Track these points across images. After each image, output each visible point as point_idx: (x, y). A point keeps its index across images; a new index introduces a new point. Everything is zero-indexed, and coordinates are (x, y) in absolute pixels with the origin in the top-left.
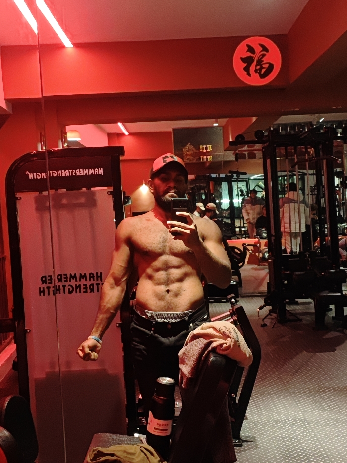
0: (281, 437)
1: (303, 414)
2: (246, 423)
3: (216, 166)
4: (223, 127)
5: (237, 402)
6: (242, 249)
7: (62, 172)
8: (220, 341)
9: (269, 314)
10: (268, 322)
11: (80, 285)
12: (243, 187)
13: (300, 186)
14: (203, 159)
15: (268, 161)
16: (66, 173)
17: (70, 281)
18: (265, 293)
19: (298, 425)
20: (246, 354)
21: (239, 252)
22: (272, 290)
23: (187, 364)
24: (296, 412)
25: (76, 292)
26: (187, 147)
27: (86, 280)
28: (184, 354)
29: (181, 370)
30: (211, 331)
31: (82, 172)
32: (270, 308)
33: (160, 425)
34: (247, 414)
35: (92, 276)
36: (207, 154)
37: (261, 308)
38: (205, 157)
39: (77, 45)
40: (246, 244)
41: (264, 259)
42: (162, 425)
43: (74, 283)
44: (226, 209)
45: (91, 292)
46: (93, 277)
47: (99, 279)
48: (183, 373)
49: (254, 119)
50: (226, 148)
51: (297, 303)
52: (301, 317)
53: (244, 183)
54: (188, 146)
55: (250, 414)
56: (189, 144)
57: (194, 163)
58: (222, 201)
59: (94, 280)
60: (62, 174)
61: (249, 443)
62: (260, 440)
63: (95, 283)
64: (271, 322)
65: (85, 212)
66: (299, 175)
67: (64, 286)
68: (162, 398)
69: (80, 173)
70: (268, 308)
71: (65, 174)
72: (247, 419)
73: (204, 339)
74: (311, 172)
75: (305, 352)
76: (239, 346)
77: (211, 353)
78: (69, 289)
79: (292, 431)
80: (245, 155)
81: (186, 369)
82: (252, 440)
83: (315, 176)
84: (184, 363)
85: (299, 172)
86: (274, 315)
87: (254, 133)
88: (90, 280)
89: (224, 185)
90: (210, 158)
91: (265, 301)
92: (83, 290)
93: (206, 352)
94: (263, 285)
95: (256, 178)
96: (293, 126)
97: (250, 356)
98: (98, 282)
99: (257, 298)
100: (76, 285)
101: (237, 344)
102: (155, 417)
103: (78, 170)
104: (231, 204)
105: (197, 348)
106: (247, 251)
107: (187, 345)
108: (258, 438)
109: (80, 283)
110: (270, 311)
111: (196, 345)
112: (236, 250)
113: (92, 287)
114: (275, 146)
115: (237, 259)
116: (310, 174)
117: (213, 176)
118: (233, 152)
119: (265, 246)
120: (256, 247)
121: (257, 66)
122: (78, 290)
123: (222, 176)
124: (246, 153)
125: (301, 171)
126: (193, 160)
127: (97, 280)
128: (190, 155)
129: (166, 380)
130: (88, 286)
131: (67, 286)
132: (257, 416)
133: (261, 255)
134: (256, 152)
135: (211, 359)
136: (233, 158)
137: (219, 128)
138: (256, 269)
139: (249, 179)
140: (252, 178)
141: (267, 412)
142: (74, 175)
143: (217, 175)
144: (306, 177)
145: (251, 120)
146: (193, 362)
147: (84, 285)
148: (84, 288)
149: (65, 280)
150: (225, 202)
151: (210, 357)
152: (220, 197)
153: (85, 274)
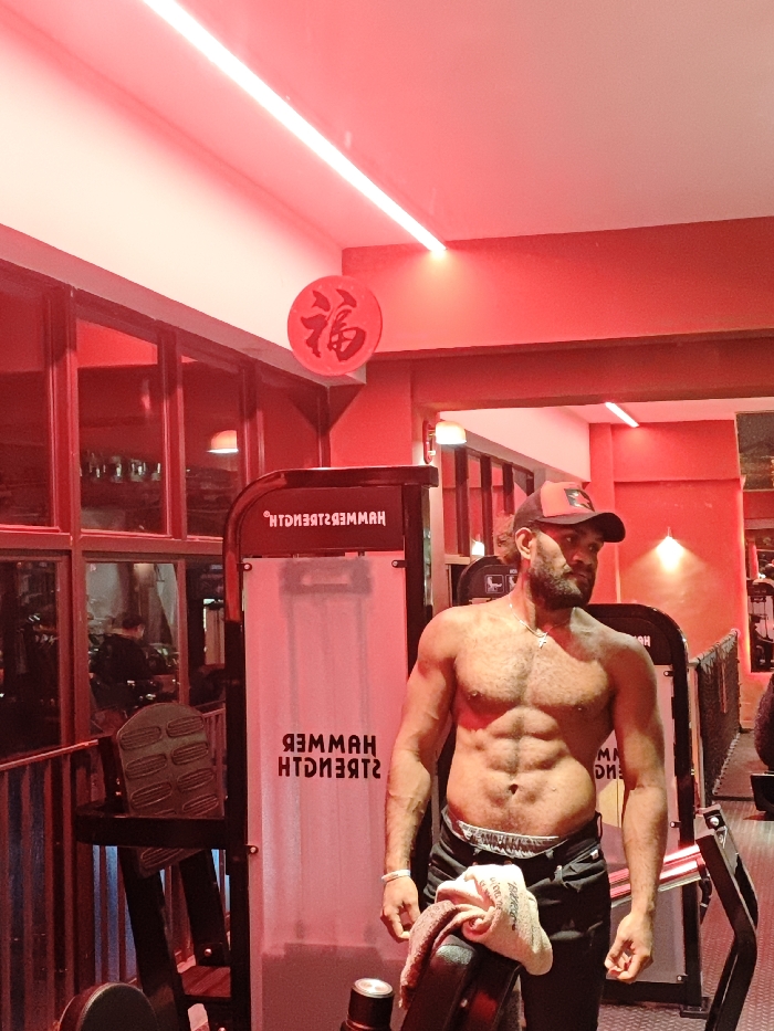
7: (303, 518)
8: (472, 911)
11: (329, 760)
16: (312, 520)
17: (310, 750)
35: (354, 742)
43: (316, 754)
45: (351, 777)
46: (357, 745)
47: (370, 749)
59: (358, 752)
60: (303, 522)
63: (361, 756)
65: (347, 604)
67: (297, 760)
68: (361, 1026)
69: (340, 521)
71: (310, 522)
73: (453, 901)
76: (514, 925)
78: (307, 767)
88: (350, 752)
92: (334, 772)
93: (442, 933)
97: (541, 951)
98: (366, 756)
100: (321, 759)
101: (507, 922)
103: (336, 514)
109: (330, 755)
113: (353, 766)
127: (366, 752)
129: (372, 988)
130: (346, 764)
131: (303, 759)
135: (440, 950)
142: (328, 524)
147: (338, 760)
148: (338, 768)
149: (300, 746)
153: (341, 737)
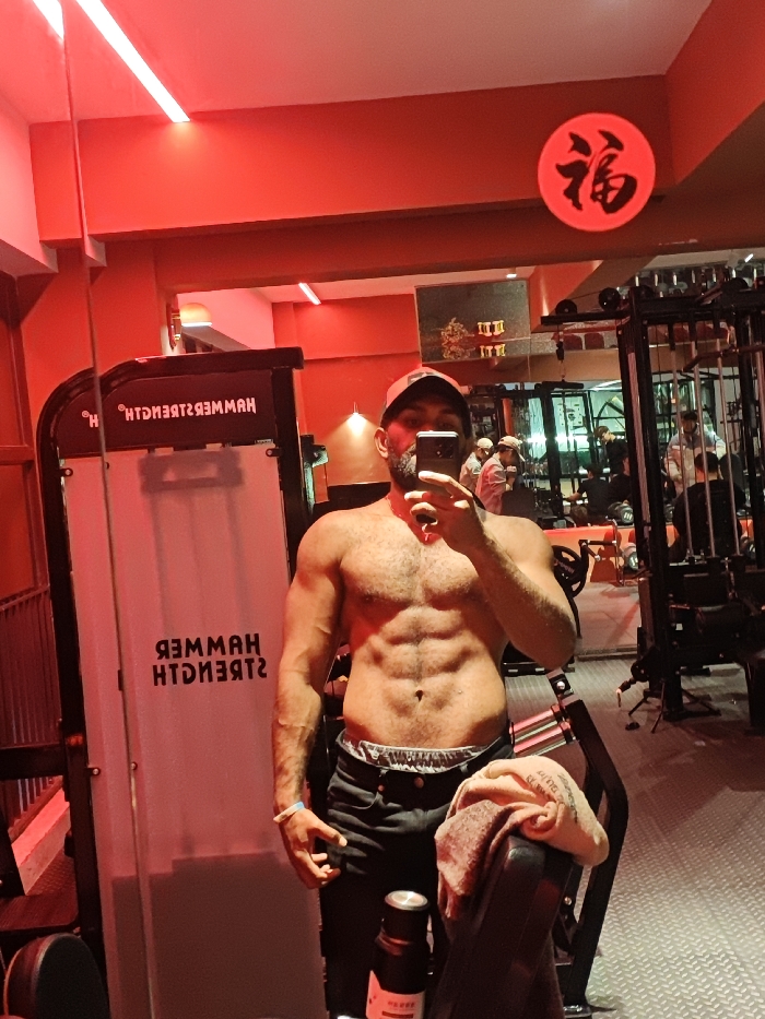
0: (681, 997)
1: (730, 943)
2: (600, 965)
3: (515, 367)
4: (529, 280)
5: (577, 919)
6: (579, 553)
7: (162, 409)
8: (529, 809)
9: (644, 701)
10: (641, 717)
11: (209, 664)
12: (575, 408)
13: (704, 403)
14: (486, 352)
15: (632, 357)
16: (172, 411)
17: (187, 655)
18: (632, 650)
19: (719, 968)
20: (591, 839)
21: (571, 559)
22: (649, 644)
23: (455, 862)
24: (713, 937)
25: (202, 680)
26: (450, 328)
27: (223, 653)
28: (448, 836)
29: (443, 876)
30: (507, 783)
31: (208, 408)
32: (645, 685)
33: (396, 1005)
34: (600, 944)
35: (235, 642)
36: (494, 341)
37: (625, 687)
38: (490, 348)
39: (196, 116)
40: (586, 541)
41: (627, 570)
42: (402, 1005)
43: (195, 659)
44: (539, 457)
45: (234, 679)
46: (239, 645)
47: (253, 648)
48: (445, 883)
49: (597, 264)
50: (535, 326)
51: (707, 673)
52: (716, 705)
53: (580, 400)
54: (452, 324)
55: (607, 943)
56: (454, 319)
57: (466, 362)
58: (529, 441)
59: (240, 652)
60: (162, 414)
61: (608, 1014)
62: (631, 1007)
63: (243, 657)
64: (649, 720)
65: (218, 497)
66: (702, 379)
67: (174, 667)
68: (398, 942)
69: (205, 411)
70: (641, 687)
71: (171, 414)
72: (601, 955)
73: (494, 801)
74: (727, 371)
75: (728, 790)
76: (576, 818)
77: (510, 838)
78: (185, 673)
79: (704, 984)
80: (579, 339)
81: (452, 874)
82: (612, 1006)
83: (737, 381)
84: (447, 857)
85: (701, 373)
86: (655, 702)
87: (598, 295)
88: (232, 653)
89: (535, 405)
90: (500, 350)
91: (633, 670)
92: (215, 675)
93: (498, 835)
94: (628, 631)
95: (605, 388)
96: (684, 274)
97: (602, 842)
98: (249, 656)
99: (614, 661)
100: (200, 664)
101: (570, 816)
102: (383, 986)
103: (200, 404)
104: (552, 446)
105: (476, 824)
106: (590, 556)
107: (453, 813)
108: (626, 1000)
109: (209, 659)
110: (646, 694)
111: (474, 818)
112: (565, 555)
113: (236, 667)
114: (645, 322)
115: (567, 573)
116: (725, 377)
117: (510, 387)
118: (552, 334)
119: (630, 541)
120: (609, 547)
121: (595, 183)
122: (206, 674)
123: (530, 386)
124: (582, 335)
125: (705, 370)
126: (464, 354)
127: (249, 651)
128: (456, 344)
129: (407, 900)
130: (228, 665)
131: (180, 666)
132: (623, 948)
133: (621, 562)
134: (602, 333)
135: (511, 853)
136: (552, 348)
137: (518, 283)
138: (611, 595)
139: (589, 392)
140: (596, 389)
141: (646, 938)
142: (191, 414)
143: (519, 384)
144: (716, 383)
145: (591, 266)
146: (467, 858)
147: (218, 663)
148: (218, 671)
149: (176, 652)
150: (537, 441)
151: (507, 849)
152: (527, 430)
153: (220, 639)
